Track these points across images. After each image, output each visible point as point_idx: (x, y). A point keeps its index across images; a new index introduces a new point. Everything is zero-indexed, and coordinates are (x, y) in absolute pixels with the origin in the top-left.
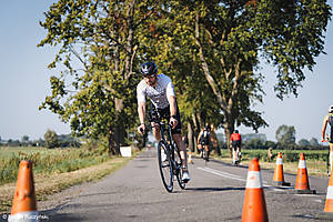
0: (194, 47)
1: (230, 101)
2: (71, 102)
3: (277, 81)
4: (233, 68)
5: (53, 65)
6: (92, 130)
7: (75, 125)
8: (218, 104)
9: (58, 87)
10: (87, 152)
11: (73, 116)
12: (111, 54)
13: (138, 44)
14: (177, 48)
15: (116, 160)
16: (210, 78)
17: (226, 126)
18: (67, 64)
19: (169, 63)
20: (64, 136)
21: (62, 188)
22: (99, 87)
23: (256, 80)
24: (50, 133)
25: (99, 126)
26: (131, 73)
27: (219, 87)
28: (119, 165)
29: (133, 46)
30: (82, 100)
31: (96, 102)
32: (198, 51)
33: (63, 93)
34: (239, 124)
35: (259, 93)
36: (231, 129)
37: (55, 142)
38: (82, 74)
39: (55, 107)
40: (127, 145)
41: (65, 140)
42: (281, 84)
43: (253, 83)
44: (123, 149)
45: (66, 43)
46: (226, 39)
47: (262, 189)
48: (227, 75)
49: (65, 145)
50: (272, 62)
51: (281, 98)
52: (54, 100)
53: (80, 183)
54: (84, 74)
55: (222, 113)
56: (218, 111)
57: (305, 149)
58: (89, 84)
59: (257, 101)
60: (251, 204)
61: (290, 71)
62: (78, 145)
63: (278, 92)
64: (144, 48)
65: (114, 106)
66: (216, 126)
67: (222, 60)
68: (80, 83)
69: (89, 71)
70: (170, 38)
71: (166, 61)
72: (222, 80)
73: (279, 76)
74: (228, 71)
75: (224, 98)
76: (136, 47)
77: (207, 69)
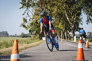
0: (63, 9)
2: (29, 25)
4: (74, 16)
5: (24, 14)
6: (34, 32)
7: (30, 31)
8: (70, 25)
9: (25, 20)
10: (33, 39)
11: (29, 29)
12: (40, 11)
14: (58, 10)
15: (41, 41)
16: (68, 18)
17: (72, 32)
18: (27, 14)
20: (26, 34)
21: (26, 48)
22: (37, 21)
24: (23, 33)
25: (37, 31)
27: (70, 21)
30: (32, 24)
31: (36, 24)
32: (64, 11)
33: (26, 22)
34: (76, 31)
35: (82, 23)
36: (74, 33)
37: (24, 36)
39: (24, 26)
40: (44, 37)
41: (27, 35)
42: (88, 20)
43: (80, 20)
44: (43, 38)
45: (27, 8)
46: (72, 7)
47: (82, 48)
48: (73, 17)
49: (27, 37)
50: (85, 14)
52: (24, 24)
53: (31, 47)
54: (32, 17)
55: (71, 28)
56: (70, 28)
58: (34, 20)
59: (81, 25)
60: (79, 52)
61: (90, 16)
62: (30, 37)
63: (87, 22)
64: (49, 10)
66: (69, 32)
67: (71, 13)
68: (31, 20)
69: (34, 16)
70: (56, 7)
71: (56, 13)
72: (71, 19)
73: (87, 18)
74: (73, 16)
75: (72, 24)
76: (47, 9)
77: (67, 16)
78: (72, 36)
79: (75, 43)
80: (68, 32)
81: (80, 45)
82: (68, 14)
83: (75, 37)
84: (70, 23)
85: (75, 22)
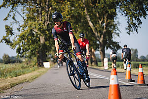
0: (82, 8)
1: (102, 36)
2: (16, 39)
3: (127, 25)
4: (104, 18)
5: (6, 19)
6: (28, 54)
7: (19, 51)
8: (96, 38)
9: (9, 31)
10: (26, 65)
11: (18, 46)
12: (37, 12)
13: (51, 6)
14: (73, 8)
15: (41, 70)
16: (91, 24)
17: (100, 49)
18: (14, 18)
19: (69, 16)
20: (13, 57)
21: (12, 86)
22: (31, 30)
23: (116, 25)
24: (6, 55)
25: (32, 51)
26: (48, 22)
27: (96, 28)
28: (43, 72)
29: (49, 8)
30: (22, 37)
31: (30, 38)
32: (84, 10)
33: (12, 34)
34: (107, 49)
35: (117, 32)
36: (103, 51)
37: (8, 60)
38: (22, 23)
39: (8, 42)
40: (47, 61)
41: (14, 59)
42: (130, 26)
43: (115, 26)
44: (45, 64)
45: (13, 7)
46: (99, 3)
47: (118, 85)
48: (100, 22)
49: (14, 62)
50: (124, 15)
51: (129, 34)
52: (7, 38)
54: (23, 23)
55: (98, 43)
56: (96, 42)
57: (143, 61)
58: (26, 29)
60: (112, 93)
61: (134, 19)
62: (21, 62)
63: (128, 31)
64: (55, 8)
65: (39, 41)
66: (95, 50)
67: (97, 14)
68: (21, 28)
69: (26, 21)
70: (69, 3)
71: (67, 15)
72: (98, 25)
73: (128, 22)
74: (101, 20)
75: (99, 35)
76: (51, 8)
77: (89, 19)
78: (100, 57)
79: (106, 71)
80: (93, 50)
81: (113, 79)
82: (90, 17)
83: (106, 60)
84: (96, 34)
85: (105, 30)
